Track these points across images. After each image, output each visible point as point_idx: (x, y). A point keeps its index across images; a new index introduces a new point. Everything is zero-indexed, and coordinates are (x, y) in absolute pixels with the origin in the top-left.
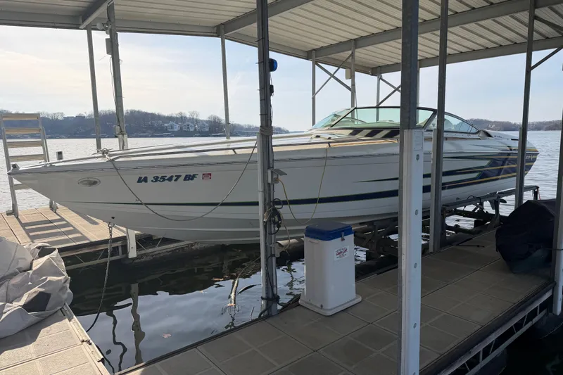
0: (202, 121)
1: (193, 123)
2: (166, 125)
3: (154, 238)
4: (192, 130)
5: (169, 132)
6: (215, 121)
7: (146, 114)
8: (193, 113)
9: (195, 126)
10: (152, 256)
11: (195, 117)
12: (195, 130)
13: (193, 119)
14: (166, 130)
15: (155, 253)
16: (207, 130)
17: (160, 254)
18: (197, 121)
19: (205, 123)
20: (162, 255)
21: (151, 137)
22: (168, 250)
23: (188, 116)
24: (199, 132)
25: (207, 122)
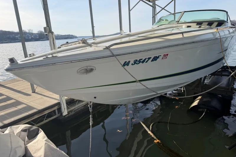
0: (35, 33)
1: (30, 35)
2: (17, 36)
3: (75, 100)
4: (30, 38)
5: (18, 40)
6: (41, 34)
7: (6, 32)
8: (29, 30)
9: (31, 36)
10: (74, 111)
11: (31, 32)
12: (32, 38)
13: (30, 33)
14: (17, 39)
15: (76, 109)
16: (38, 37)
17: (78, 109)
18: (32, 34)
19: (36, 35)
20: (79, 109)
21: (10, 43)
22: (82, 106)
23: (27, 32)
24: (34, 39)
25: (37, 34)
